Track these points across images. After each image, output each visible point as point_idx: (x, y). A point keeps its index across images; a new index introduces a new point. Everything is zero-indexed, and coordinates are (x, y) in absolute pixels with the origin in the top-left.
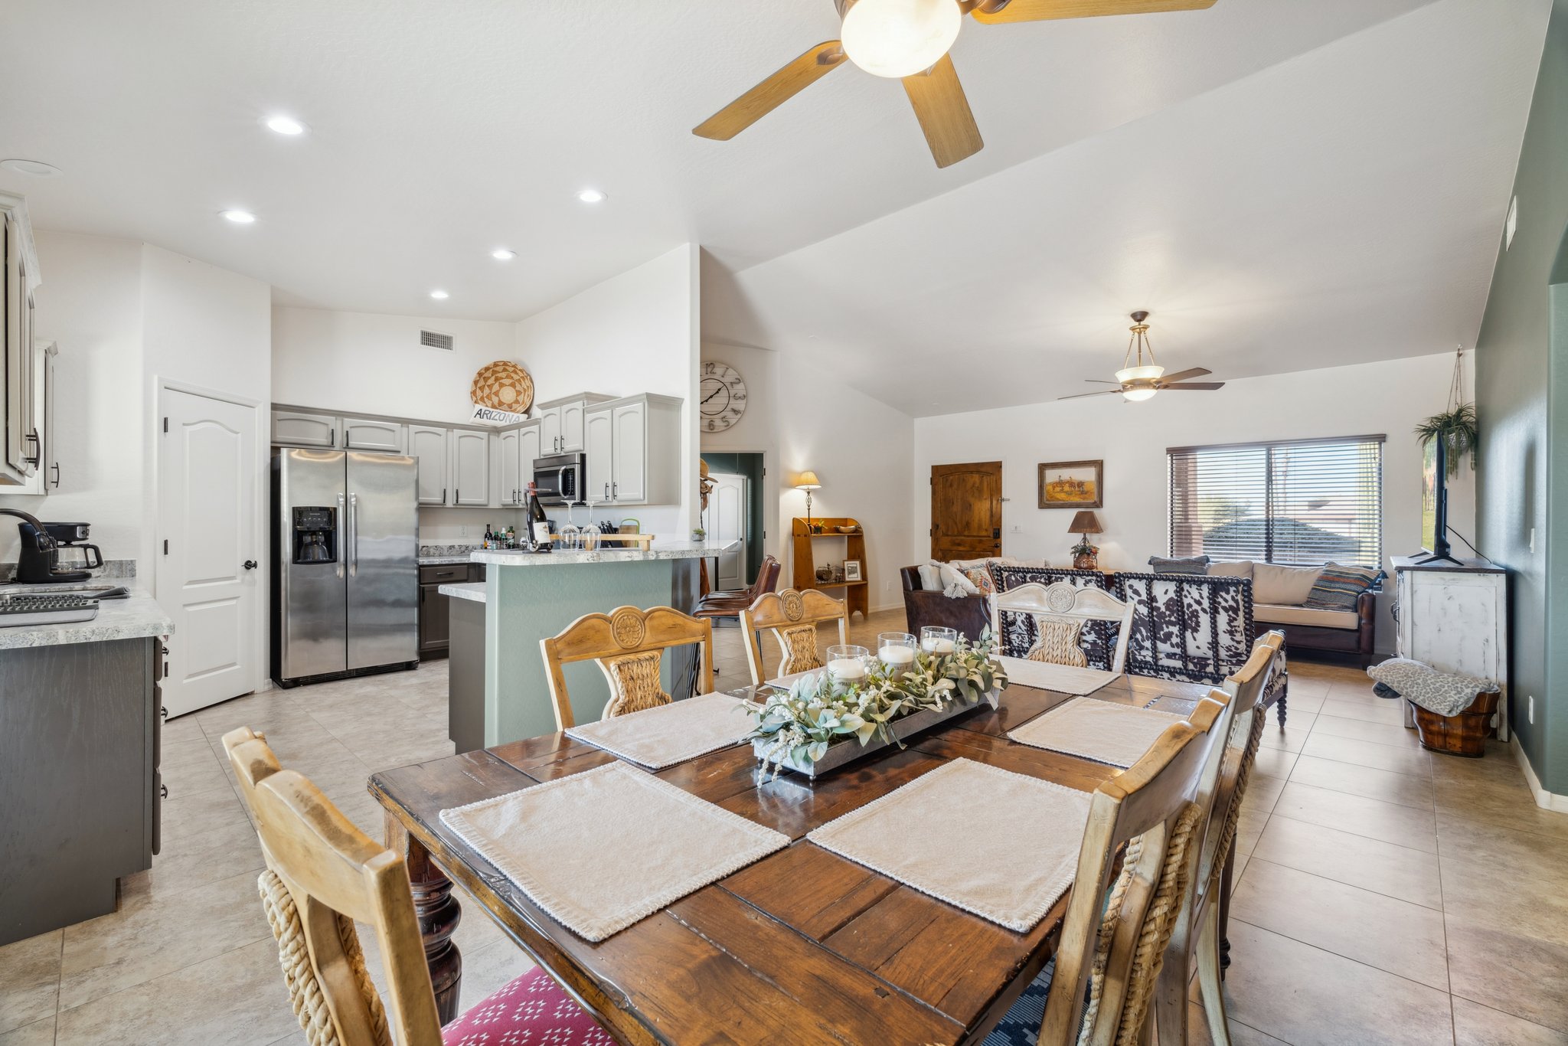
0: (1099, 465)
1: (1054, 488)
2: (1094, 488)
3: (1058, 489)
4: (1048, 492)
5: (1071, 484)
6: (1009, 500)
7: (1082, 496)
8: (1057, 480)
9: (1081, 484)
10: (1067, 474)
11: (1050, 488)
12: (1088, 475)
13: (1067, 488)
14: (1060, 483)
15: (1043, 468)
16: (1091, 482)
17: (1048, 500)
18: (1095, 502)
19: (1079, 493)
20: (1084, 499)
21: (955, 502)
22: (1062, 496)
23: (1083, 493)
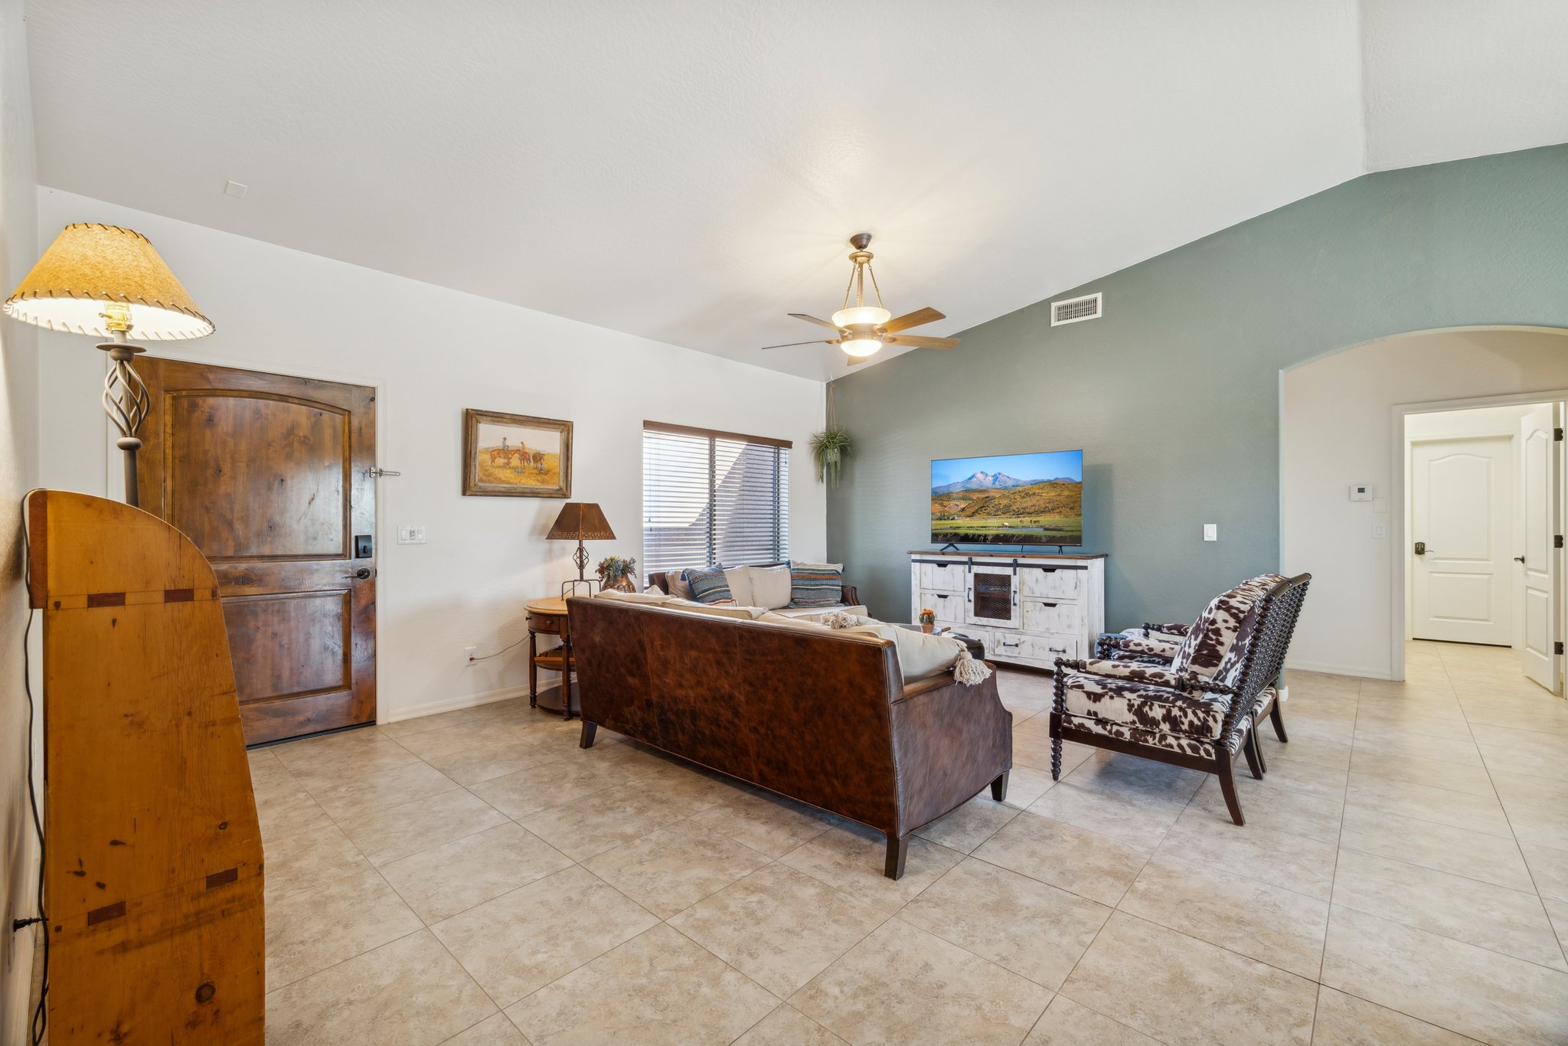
0: (565, 427)
1: (493, 459)
2: (556, 465)
3: (500, 461)
4: (481, 465)
5: (524, 455)
6: (396, 474)
7: (539, 478)
8: (499, 444)
9: (538, 457)
10: (516, 436)
11: (487, 457)
12: (548, 443)
13: (515, 461)
14: (505, 452)
15: (471, 419)
16: (554, 455)
17: (481, 480)
18: (561, 489)
19: (536, 471)
20: (543, 482)
21: (227, 468)
22: (507, 474)
23: (541, 472)
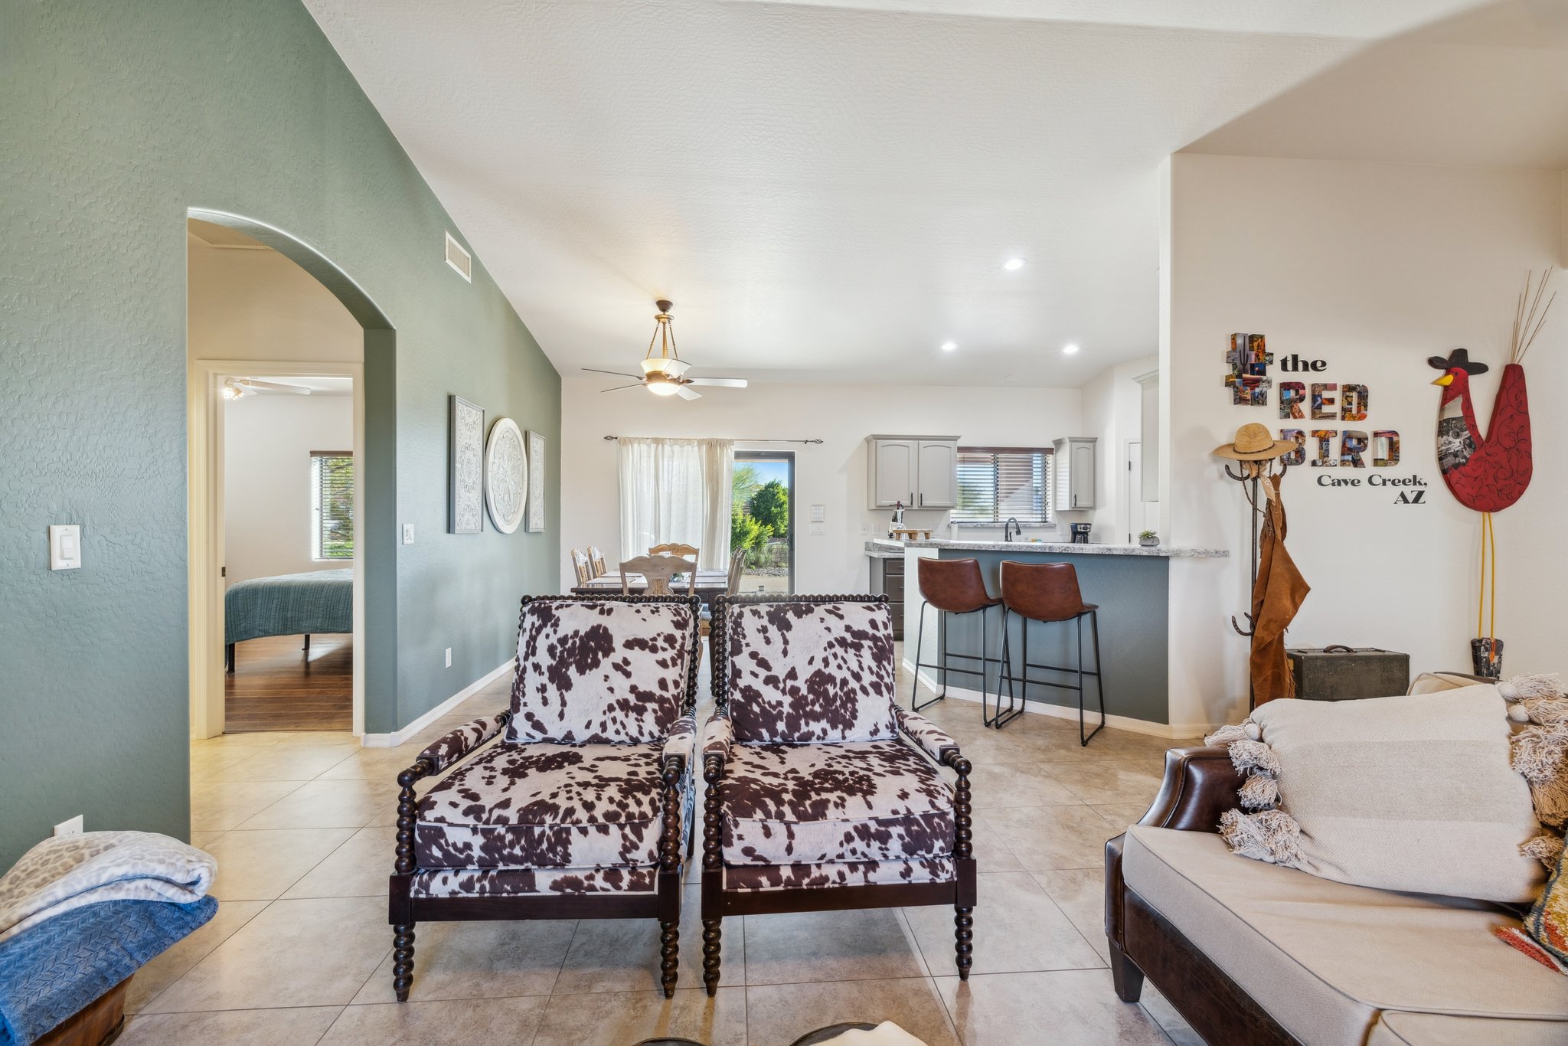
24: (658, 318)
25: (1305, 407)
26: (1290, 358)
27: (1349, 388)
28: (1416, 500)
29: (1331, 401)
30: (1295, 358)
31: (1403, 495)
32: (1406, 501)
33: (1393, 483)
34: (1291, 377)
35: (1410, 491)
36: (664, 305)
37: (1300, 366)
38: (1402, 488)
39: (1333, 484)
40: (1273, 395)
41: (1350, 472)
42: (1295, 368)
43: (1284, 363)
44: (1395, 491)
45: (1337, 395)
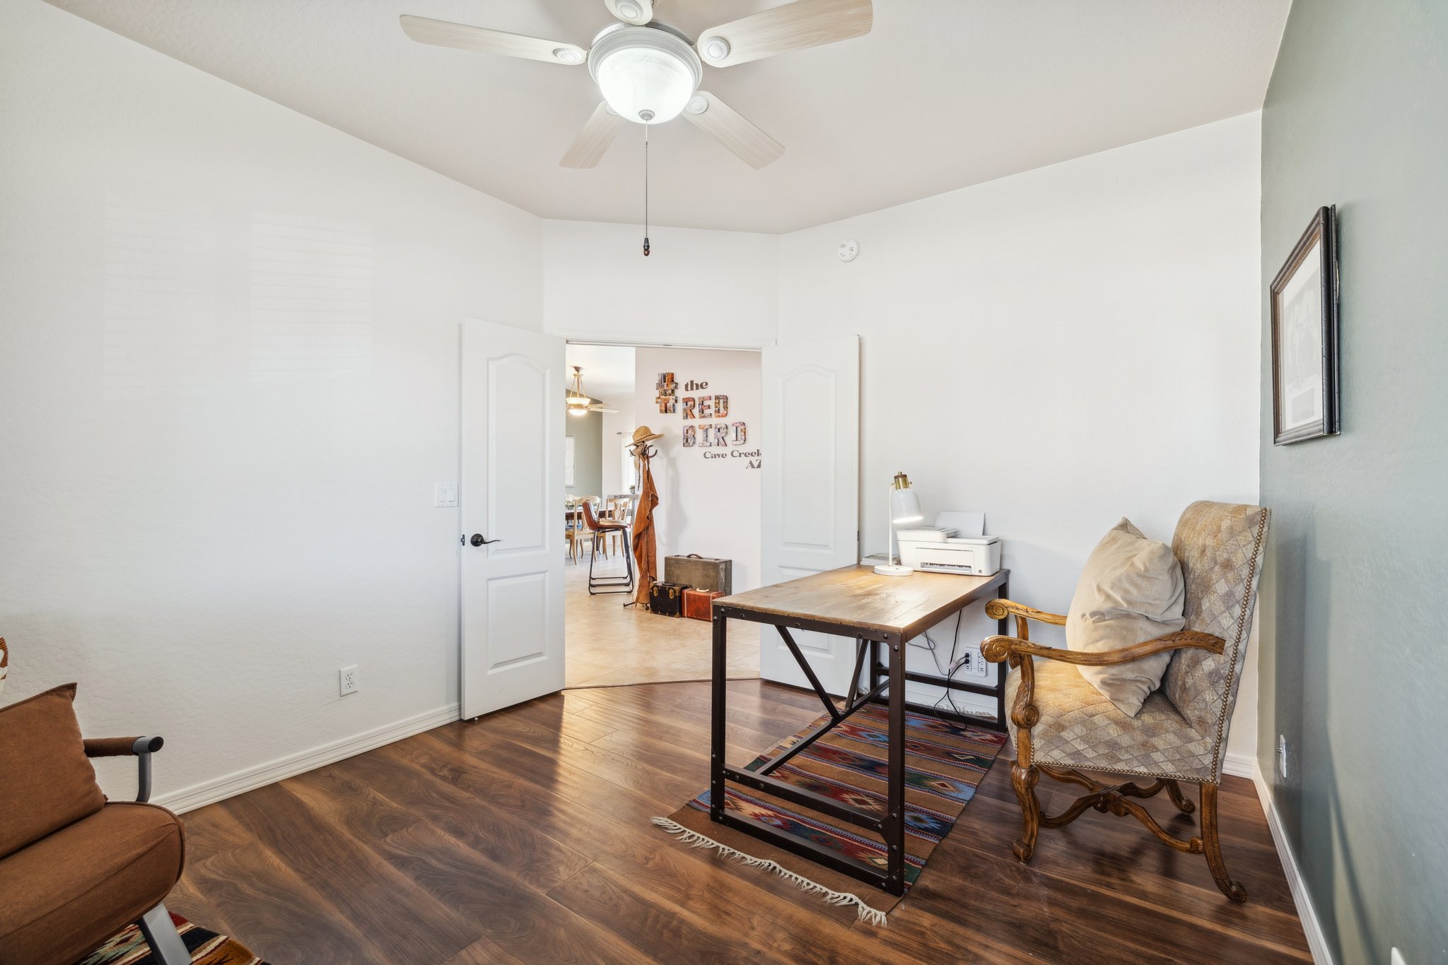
24: (575, 375)
25: (696, 411)
26: (689, 383)
27: (717, 398)
28: (759, 466)
29: (709, 407)
30: (692, 382)
31: (751, 463)
32: (753, 467)
33: (746, 456)
34: (691, 394)
35: (754, 460)
36: (577, 369)
37: (695, 386)
38: (750, 458)
39: (712, 457)
40: (680, 406)
41: (720, 450)
42: (692, 389)
43: (687, 386)
44: (746, 460)
45: (712, 403)
